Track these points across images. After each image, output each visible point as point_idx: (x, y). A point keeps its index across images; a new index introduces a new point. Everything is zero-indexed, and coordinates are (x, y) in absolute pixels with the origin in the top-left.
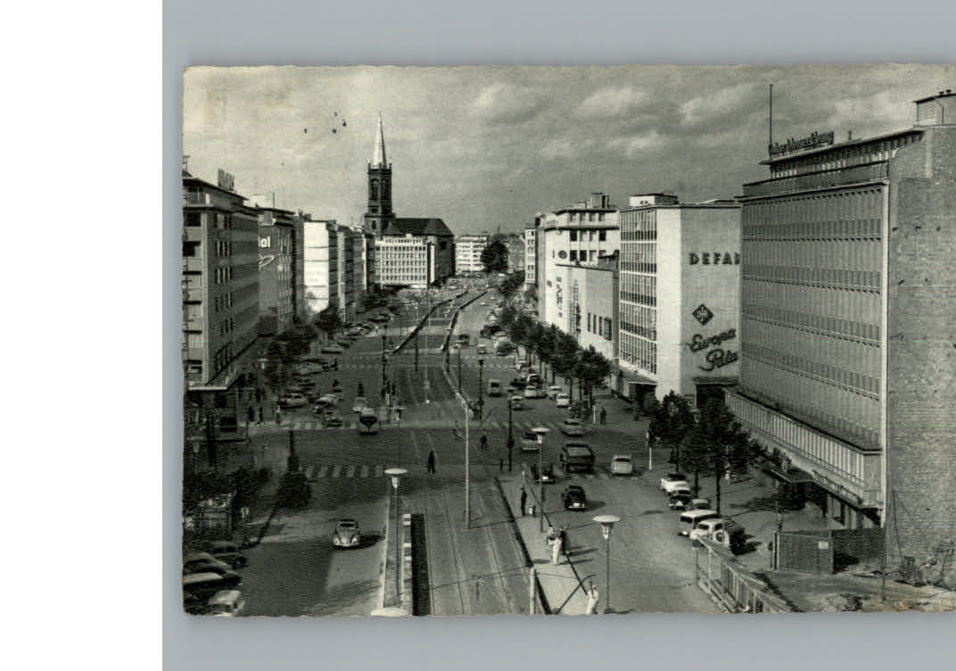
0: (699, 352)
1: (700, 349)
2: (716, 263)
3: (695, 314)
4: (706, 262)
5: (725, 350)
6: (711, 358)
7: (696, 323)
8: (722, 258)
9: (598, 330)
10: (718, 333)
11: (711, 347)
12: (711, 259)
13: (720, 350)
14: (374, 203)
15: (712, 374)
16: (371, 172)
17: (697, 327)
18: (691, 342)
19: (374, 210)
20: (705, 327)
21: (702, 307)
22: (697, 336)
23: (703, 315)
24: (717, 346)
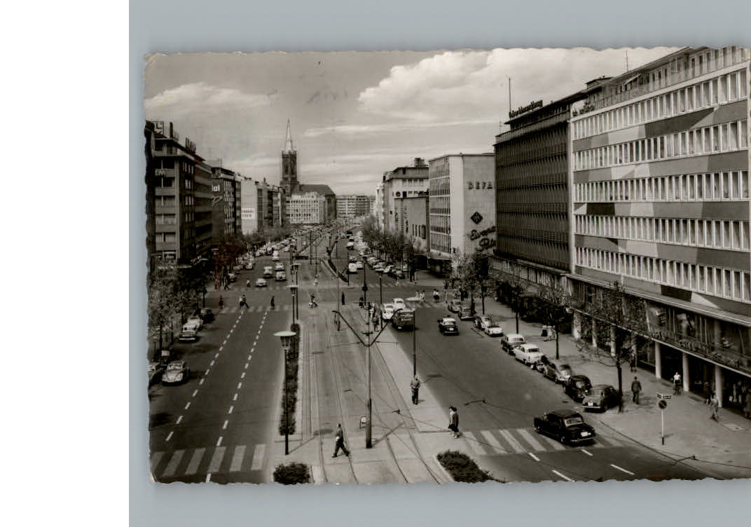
0: (475, 240)
1: (476, 238)
2: (483, 188)
3: (472, 218)
4: (478, 188)
5: (490, 239)
6: (482, 243)
7: (473, 224)
8: (487, 186)
9: (418, 234)
10: (485, 229)
11: (482, 237)
12: (481, 186)
13: (487, 239)
14: (286, 176)
15: (484, 253)
16: (284, 157)
17: (473, 225)
18: (470, 234)
19: (286, 179)
20: (478, 226)
21: (477, 214)
22: (474, 231)
23: (477, 218)
24: (485, 237)
